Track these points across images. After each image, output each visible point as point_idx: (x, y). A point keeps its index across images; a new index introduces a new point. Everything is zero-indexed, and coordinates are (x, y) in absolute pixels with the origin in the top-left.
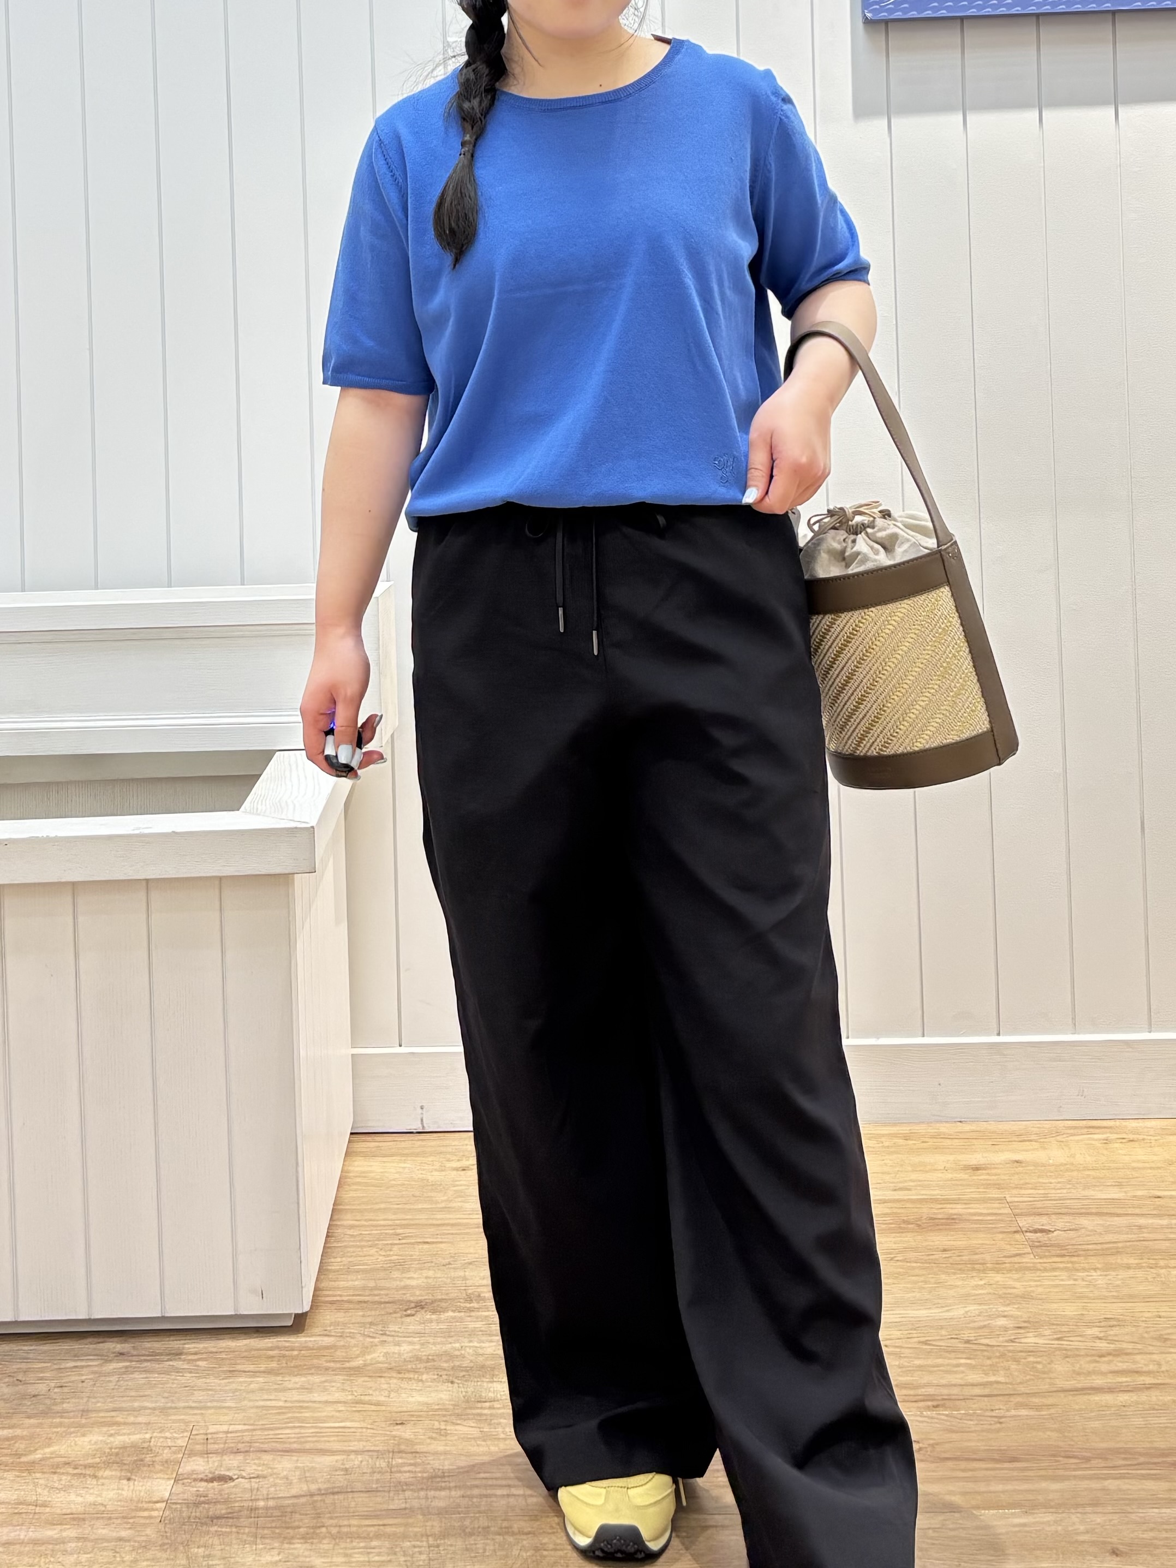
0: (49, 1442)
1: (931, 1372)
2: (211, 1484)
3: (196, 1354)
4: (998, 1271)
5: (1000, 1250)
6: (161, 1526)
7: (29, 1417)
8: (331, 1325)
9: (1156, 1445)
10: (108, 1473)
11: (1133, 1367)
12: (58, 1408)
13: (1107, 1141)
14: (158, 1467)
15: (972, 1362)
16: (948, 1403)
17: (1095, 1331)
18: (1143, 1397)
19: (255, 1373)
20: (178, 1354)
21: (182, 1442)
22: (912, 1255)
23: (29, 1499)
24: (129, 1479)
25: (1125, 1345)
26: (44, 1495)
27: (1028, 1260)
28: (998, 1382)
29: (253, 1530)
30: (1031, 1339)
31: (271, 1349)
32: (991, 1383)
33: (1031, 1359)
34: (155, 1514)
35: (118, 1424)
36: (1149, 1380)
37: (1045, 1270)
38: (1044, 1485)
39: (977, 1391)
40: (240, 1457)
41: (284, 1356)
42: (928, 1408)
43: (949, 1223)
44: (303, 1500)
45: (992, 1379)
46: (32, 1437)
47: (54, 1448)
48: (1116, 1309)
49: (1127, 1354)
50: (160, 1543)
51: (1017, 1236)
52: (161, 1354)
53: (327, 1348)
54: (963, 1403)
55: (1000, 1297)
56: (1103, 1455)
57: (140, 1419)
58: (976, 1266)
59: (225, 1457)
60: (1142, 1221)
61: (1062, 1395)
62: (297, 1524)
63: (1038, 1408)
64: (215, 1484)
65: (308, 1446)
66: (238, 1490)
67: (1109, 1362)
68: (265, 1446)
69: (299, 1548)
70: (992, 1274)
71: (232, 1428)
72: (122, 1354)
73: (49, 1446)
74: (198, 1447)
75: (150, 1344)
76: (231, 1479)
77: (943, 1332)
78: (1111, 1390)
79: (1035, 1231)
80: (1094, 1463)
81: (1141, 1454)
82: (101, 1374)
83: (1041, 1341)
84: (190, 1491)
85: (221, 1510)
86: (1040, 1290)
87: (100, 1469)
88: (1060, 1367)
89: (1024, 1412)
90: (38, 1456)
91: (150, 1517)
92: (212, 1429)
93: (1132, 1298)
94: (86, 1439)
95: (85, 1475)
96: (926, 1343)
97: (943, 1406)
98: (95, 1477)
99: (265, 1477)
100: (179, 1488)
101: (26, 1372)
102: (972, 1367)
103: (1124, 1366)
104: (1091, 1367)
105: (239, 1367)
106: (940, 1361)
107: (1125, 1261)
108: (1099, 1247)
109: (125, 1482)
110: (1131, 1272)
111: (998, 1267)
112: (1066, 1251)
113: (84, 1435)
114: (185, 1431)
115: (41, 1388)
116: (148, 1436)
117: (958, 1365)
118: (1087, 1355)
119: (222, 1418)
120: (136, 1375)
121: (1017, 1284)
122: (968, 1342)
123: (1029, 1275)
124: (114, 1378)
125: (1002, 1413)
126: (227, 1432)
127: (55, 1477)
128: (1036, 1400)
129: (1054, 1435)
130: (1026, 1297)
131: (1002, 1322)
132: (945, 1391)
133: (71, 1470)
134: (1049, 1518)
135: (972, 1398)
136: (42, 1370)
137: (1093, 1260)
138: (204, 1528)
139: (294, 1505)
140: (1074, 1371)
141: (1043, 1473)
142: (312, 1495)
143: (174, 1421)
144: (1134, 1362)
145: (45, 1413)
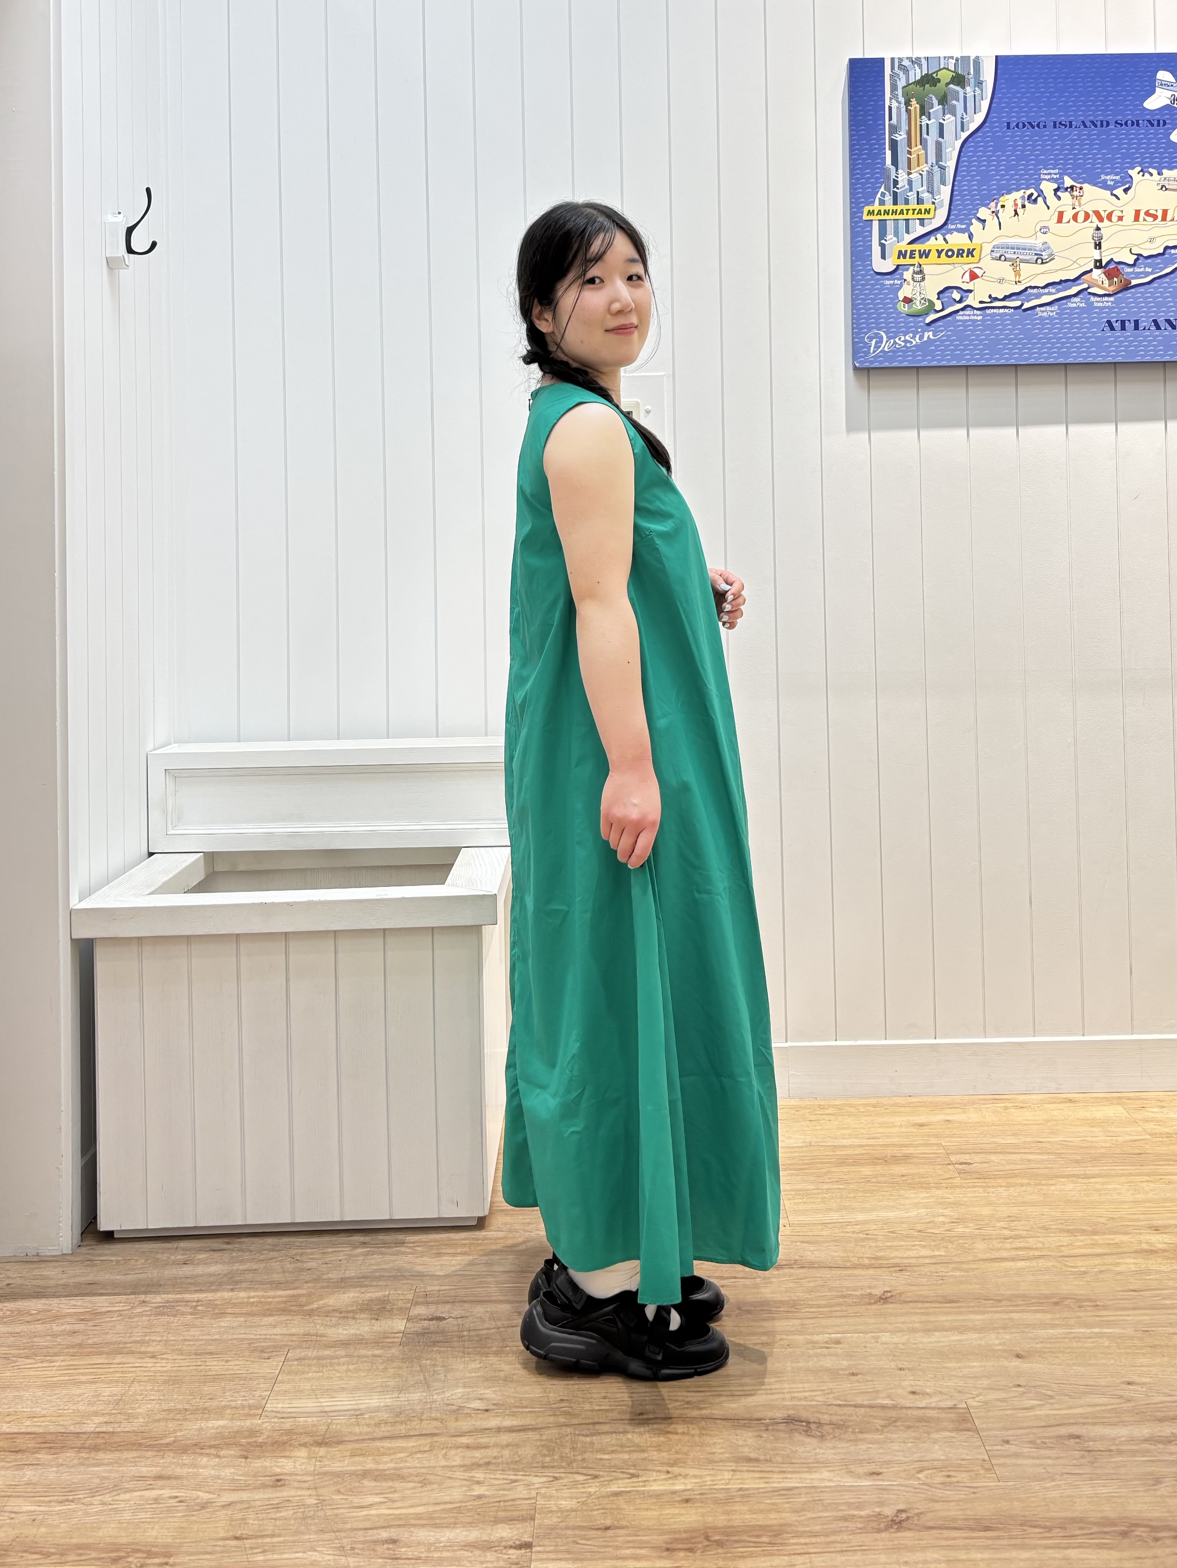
0: (321, 1297)
1: (897, 1250)
2: (431, 1322)
3: (414, 1243)
4: (938, 1188)
5: (939, 1175)
6: (401, 1348)
7: (307, 1282)
8: (502, 1224)
9: (1043, 1292)
10: (362, 1316)
11: (1027, 1245)
12: (325, 1277)
13: (1006, 1108)
14: (396, 1312)
15: (923, 1243)
16: (908, 1268)
17: (1002, 1224)
18: (1034, 1263)
19: (454, 1255)
20: (403, 1243)
21: (410, 1297)
22: (882, 1179)
23: (312, 1332)
24: (377, 1320)
25: (1021, 1232)
26: (321, 1330)
27: (957, 1181)
28: (940, 1256)
29: (461, 1349)
30: (960, 1229)
31: (464, 1239)
32: (935, 1256)
33: (961, 1241)
34: (395, 1340)
35: (367, 1286)
36: (1037, 1253)
37: (969, 1187)
38: (972, 1316)
39: (927, 1261)
40: (449, 1306)
41: (473, 1244)
42: (895, 1272)
43: (906, 1159)
44: (493, 1331)
45: (937, 1253)
46: (309, 1295)
47: (325, 1301)
48: (1014, 1210)
49: (1022, 1238)
50: (401, 1357)
51: (950, 1167)
52: (391, 1243)
53: (501, 1238)
54: (918, 1268)
55: (940, 1204)
56: (1009, 1299)
57: (380, 1283)
58: (925, 1186)
59: (440, 1306)
60: (1031, 1157)
61: (981, 1263)
62: (489, 1345)
63: (966, 1271)
64: (434, 1322)
65: (493, 1298)
66: (450, 1325)
67: (1011, 1243)
68: (465, 1299)
69: (493, 1359)
70: (934, 1190)
71: (442, 1288)
72: (364, 1243)
73: (322, 1299)
74: (421, 1300)
75: (381, 1237)
76: (445, 1319)
77: (904, 1226)
78: (1013, 1259)
79: (961, 1164)
80: (1003, 1303)
81: (1033, 1298)
82: (351, 1256)
83: (967, 1230)
84: (417, 1327)
85: (439, 1338)
86: (966, 1199)
87: (357, 1313)
88: (981, 1246)
89: (958, 1274)
90: (315, 1306)
91: (393, 1342)
92: (429, 1288)
93: (1024, 1204)
94: (346, 1295)
95: (347, 1318)
96: (892, 1232)
97: (906, 1270)
98: (354, 1318)
99: (466, 1317)
100: (409, 1325)
101: (301, 1255)
102: (924, 1247)
103: (1022, 1245)
104: (999, 1246)
105: (444, 1251)
106: (902, 1243)
107: (1020, 1181)
108: (1003, 1173)
109: (374, 1321)
110: (1024, 1188)
111: (938, 1186)
112: (982, 1176)
113: (344, 1293)
114: (411, 1290)
115: (312, 1264)
116: (387, 1293)
117: (913, 1246)
118: (997, 1238)
119: (435, 1282)
120: (375, 1256)
121: (950, 1196)
122: (920, 1231)
123: (958, 1190)
124: (361, 1258)
125: (944, 1274)
126: (439, 1291)
127: (328, 1318)
128: (965, 1266)
129: (977, 1286)
130: (957, 1204)
131: (941, 1219)
132: (905, 1261)
133: (338, 1315)
134: (975, 1336)
135: (923, 1265)
136: (312, 1254)
137: (1000, 1181)
138: (430, 1349)
139: (487, 1334)
140: (989, 1248)
141: (971, 1309)
142: (498, 1328)
143: (404, 1284)
144: (1027, 1242)
145: (316, 1280)
